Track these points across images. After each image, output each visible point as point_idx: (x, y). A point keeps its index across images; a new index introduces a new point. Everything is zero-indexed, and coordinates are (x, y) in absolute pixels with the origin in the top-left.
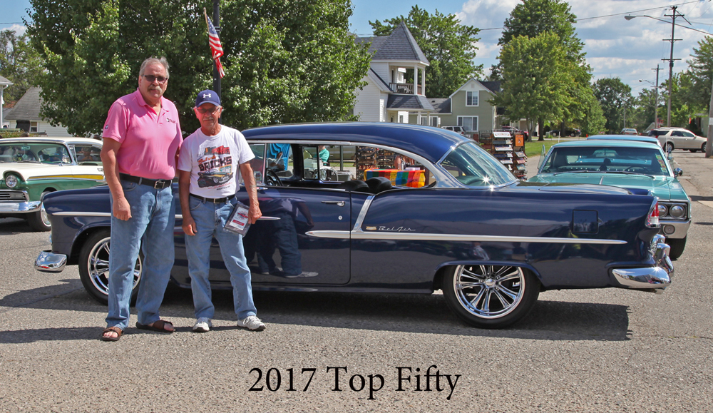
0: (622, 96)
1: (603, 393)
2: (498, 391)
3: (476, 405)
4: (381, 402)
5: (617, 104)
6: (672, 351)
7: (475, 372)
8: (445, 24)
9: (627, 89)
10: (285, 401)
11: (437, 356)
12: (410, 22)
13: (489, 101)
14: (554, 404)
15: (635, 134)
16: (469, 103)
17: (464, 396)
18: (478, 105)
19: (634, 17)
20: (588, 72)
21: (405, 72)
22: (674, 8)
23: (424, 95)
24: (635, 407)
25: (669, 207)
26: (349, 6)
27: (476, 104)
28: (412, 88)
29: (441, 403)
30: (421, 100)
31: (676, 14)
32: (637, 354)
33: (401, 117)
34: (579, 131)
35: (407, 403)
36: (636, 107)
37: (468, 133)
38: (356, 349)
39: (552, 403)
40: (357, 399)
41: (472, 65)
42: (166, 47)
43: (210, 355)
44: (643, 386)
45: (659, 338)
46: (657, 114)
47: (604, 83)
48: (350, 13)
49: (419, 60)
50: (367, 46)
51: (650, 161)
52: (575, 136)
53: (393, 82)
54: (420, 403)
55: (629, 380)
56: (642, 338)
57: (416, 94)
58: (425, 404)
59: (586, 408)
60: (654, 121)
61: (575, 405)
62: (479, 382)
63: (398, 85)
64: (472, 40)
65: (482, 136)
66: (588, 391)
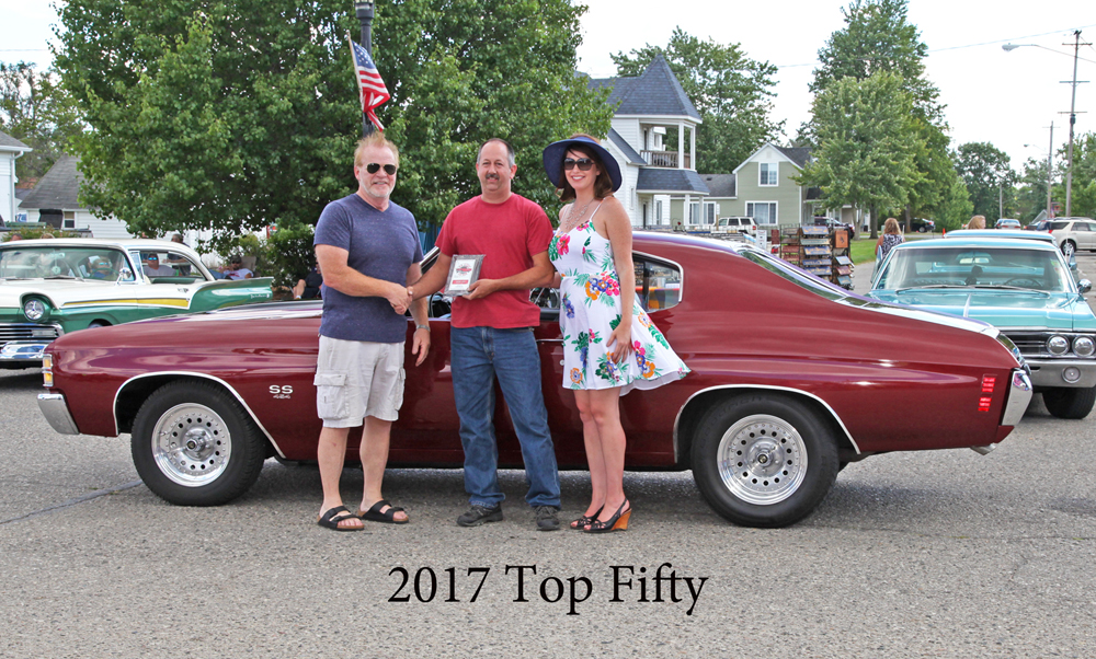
0: (998, 169)
1: (977, 626)
2: (817, 625)
3: (785, 649)
4: (637, 648)
5: (989, 181)
6: (1079, 559)
7: (781, 598)
8: (725, 58)
9: (1004, 158)
10: (488, 649)
11: (721, 574)
12: (671, 53)
13: (793, 178)
14: (902, 644)
15: (1017, 227)
16: (764, 181)
17: (764, 636)
18: (777, 185)
19: (1017, 47)
20: (945, 133)
21: (664, 133)
22: (1077, 33)
23: (693, 168)
24: (1026, 647)
25: (1071, 340)
26: (577, 30)
27: (775, 183)
28: (675, 158)
29: (730, 647)
30: (689, 178)
31: (1080, 41)
32: (1027, 566)
33: (659, 203)
34: (932, 223)
35: (677, 648)
36: (1018, 186)
37: (763, 228)
38: (597, 565)
39: (899, 643)
40: (599, 643)
41: (766, 123)
42: (289, 92)
43: (367, 580)
44: (1036, 614)
45: (1059, 540)
46: (1049, 196)
47: (967, 150)
48: (578, 41)
49: (686, 114)
50: (606, 92)
51: (1042, 269)
52: (925, 231)
53: (645, 150)
54: (697, 647)
55: (1015, 606)
56: (1034, 541)
57: (681, 167)
58: (706, 650)
59: (951, 650)
60: (1046, 208)
61: (935, 645)
62: (786, 613)
63: (654, 153)
64: (768, 83)
65: (784, 233)
66: (953, 624)
